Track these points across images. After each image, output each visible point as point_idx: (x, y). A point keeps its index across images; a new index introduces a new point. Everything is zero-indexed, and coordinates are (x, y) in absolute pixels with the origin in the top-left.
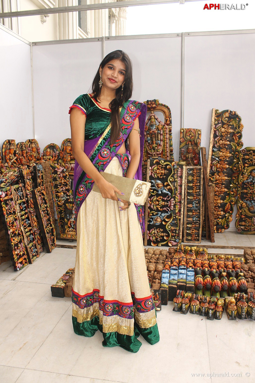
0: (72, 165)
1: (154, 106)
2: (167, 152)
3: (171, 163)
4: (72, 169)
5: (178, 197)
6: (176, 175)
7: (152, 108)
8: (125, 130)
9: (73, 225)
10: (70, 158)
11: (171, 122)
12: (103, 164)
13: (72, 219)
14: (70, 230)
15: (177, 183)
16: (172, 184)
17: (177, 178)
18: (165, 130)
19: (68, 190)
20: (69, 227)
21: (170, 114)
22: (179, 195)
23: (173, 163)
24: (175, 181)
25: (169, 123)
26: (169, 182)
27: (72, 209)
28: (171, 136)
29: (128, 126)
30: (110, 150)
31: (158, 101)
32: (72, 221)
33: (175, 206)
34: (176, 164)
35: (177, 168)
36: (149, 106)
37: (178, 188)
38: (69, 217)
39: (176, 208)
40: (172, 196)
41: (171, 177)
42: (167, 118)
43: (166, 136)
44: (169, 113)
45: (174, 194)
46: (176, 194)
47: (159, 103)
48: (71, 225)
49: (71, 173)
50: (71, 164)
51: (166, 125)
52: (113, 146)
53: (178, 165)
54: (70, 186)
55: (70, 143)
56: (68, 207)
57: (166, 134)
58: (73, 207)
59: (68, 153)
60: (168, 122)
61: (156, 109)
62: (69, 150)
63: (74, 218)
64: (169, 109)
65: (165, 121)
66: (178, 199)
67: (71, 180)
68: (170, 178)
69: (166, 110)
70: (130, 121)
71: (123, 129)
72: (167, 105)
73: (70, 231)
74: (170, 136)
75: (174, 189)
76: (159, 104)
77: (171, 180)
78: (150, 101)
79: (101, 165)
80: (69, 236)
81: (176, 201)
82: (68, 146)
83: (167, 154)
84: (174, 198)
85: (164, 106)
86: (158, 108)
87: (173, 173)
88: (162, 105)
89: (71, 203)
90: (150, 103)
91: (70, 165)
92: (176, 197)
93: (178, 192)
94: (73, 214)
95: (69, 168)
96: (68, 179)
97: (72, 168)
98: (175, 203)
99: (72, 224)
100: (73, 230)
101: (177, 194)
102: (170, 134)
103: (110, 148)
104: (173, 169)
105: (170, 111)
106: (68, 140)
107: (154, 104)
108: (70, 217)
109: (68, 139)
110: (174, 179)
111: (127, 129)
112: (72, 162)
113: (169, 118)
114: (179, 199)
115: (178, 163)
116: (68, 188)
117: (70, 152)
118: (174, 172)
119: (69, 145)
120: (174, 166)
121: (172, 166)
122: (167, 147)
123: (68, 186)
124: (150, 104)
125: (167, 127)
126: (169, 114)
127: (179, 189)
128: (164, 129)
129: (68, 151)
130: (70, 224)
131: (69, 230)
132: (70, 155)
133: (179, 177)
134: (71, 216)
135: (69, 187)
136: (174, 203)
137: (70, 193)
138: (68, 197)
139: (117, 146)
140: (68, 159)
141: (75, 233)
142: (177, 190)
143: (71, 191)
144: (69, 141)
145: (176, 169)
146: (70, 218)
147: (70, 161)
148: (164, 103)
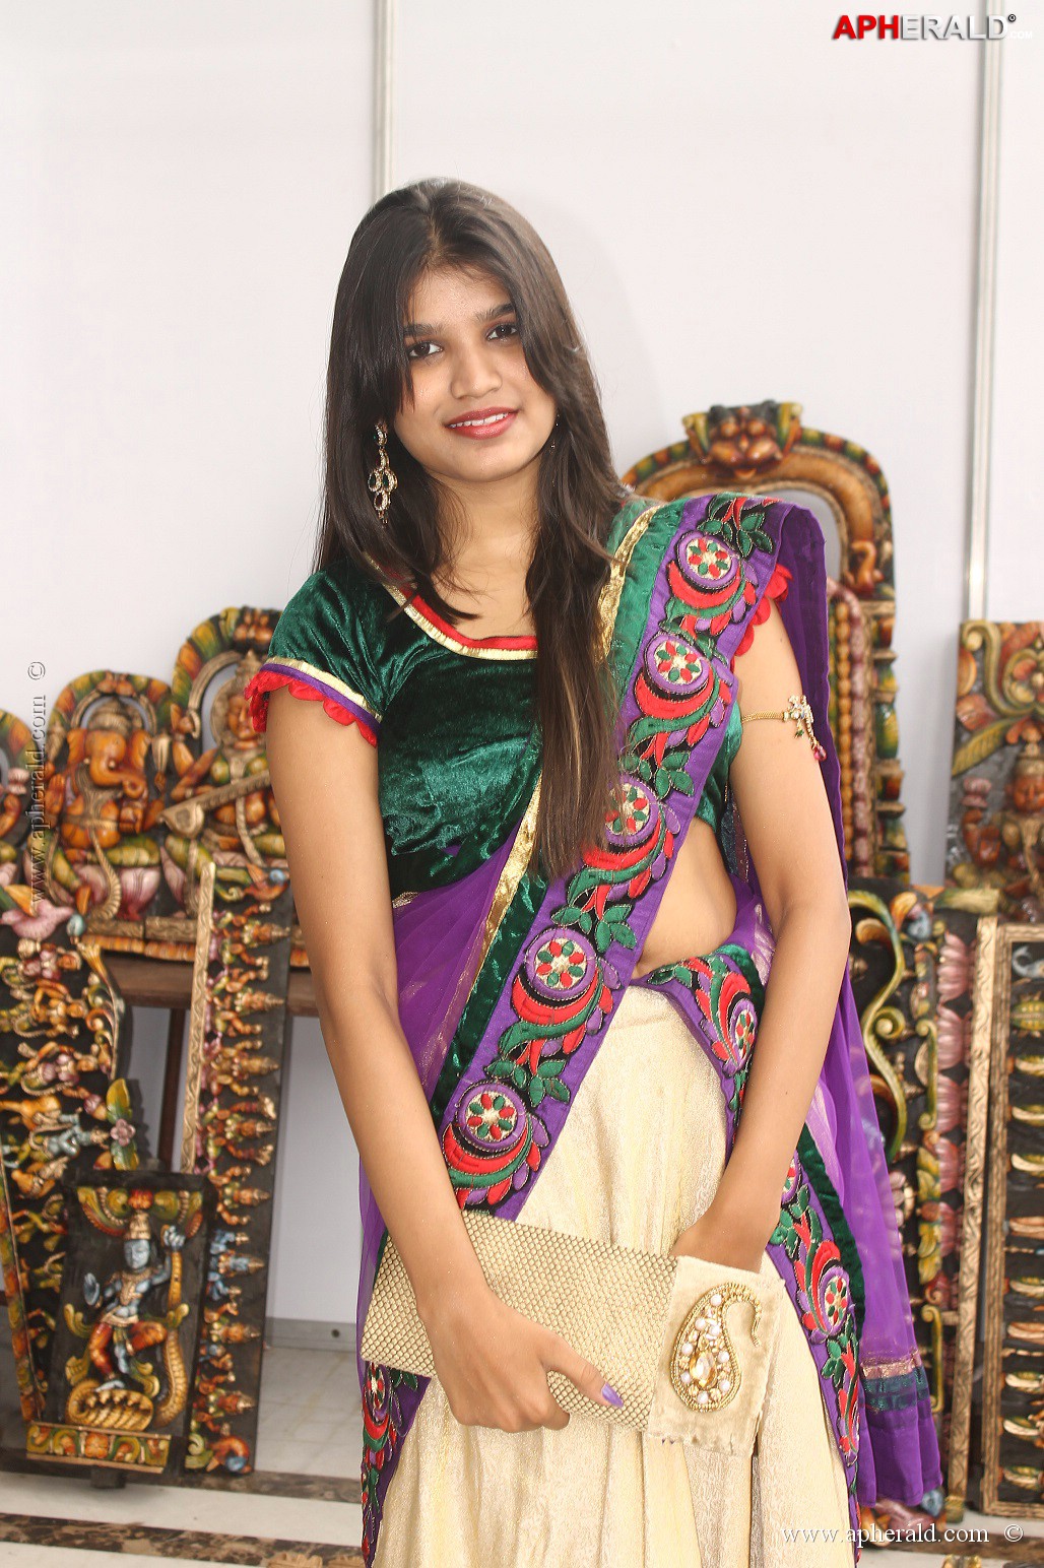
0: (130, 878)
1: (763, 449)
2: (855, 798)
3: (888, 902)
4: (133, 909)
5: (936, 1156)
6: (923, 991)
7: (746, 464)
8: (676, 758)
9: (128, 1358)
10: (119, 820)
11: (888, 577)
12: (560, 1055)
13: (123, 1311)
14: (104, 1398)
15: (931, 1050)
16: (892, 1062)
17: (932, 1014)
18: (844, 630)
19: (96, 1082)
20: (97, 1375)
21: (886, 509)
22: (941, 1145)
23: (906, 902)
24: (915, 1039)
25: (877, 582)
26: (869, 1042)
27: (127, 1228)
28: (890, 675)
29: (688, 721)
30: (591, 937)
31: (796, 410)
32: (122, 1322)
33: (912, 1229)
34: (925, 907)
35: (933, 939)
36: (726, 452)
37: (941, 1085)
38: (102, 1292)
39: (926, 1249)
40: (893, 1152)
41: (885, 1005)
42: (857, 546)
43: (850, 676)
44: (872, 505)
45: (908, 1139)
46: (918, 1136)
47: (802, 430)
48: (113, 1362)
49: (124, 937)
50: (119, 868)
51: (850, 597)
52: (609, 905)
53: (942, 911)
54: (110, 1051)
55: (114, 706)
56: (96, 1215)
57: (853, 661)
58: (129, 1213)
59: (101, 787)
60: (868, 575)
61: (781, 470)
62: (110, 759)
63: (136, 1302)
64: (874, 474)
65: (846, 567)
66: (936, 1178)
67: (118, 1005)
68: (883, 1017)
69: (853, 484)
70: (698, 684)
71: (659, 753)
72: (860, 440)
73: (99, 1406)
74: (880, 682)
75: (911, 1100)
76: (802, 438)
77: (886, 1027)
78: (736, 412)
79: (542, 1060)
80: (96, 1446)
81: (923, 1193)
82: (103, 729)
83: (854, 817)
84: (910, 1167)
85: (841, 448)
86: (796, 463)
87: (901, 972)
88: (823, 442)
89: (113, 1179)
90: (730, 427)
91: (113, 879)
92: (926, 1158)
93: (937, 1122)
94: (130, 1270)
95: (105, 898)
96: (102, 993)
97: (126, 902)
98: (918, 1203)
99: (119, 1352)
100: (125, 1400)
101: (935, 1137)
102: (882, 666)
103: (586, 925)
104: (904, 944)
105: (883, 493)
106: (105, 687)
107: (766, 434)
108: (109, 1293)
109: (104, 675)
110: (912, 1021)
111: (683, 747)
112: (129, 855)
113: (878, 545)
114: (946, 1173)
115: (940, 898)
116: (99, 1065)
117: (114, 778)
118: (911, 967)
119: (111, 719)
120: (908, 921)
121: (898, 926)
122: (853, 765)
123: (95, 1048)
124: (734, 439)
125: (857, 607)
126: (879, 513)
127: (948, 1098)
128: (838, 623)
129: (101, 768)
130: (108, 1349)
131: (97, 1395)
132: (119, 803)
133: (947, 1005)
134: (118, 1286)
135: (105, 1056)
136: (909, 1204)
137: (111, 1107)
138: (97, 1137)
139: (639, 891)
140: (97, 830)
141: (140, 1422)
142: (928, 1107)
143: (119, 1088)
144: (114, 695)
145: (925, 949)
146: (106, 1302)
147: (117, 845)
148: (836, 430)
